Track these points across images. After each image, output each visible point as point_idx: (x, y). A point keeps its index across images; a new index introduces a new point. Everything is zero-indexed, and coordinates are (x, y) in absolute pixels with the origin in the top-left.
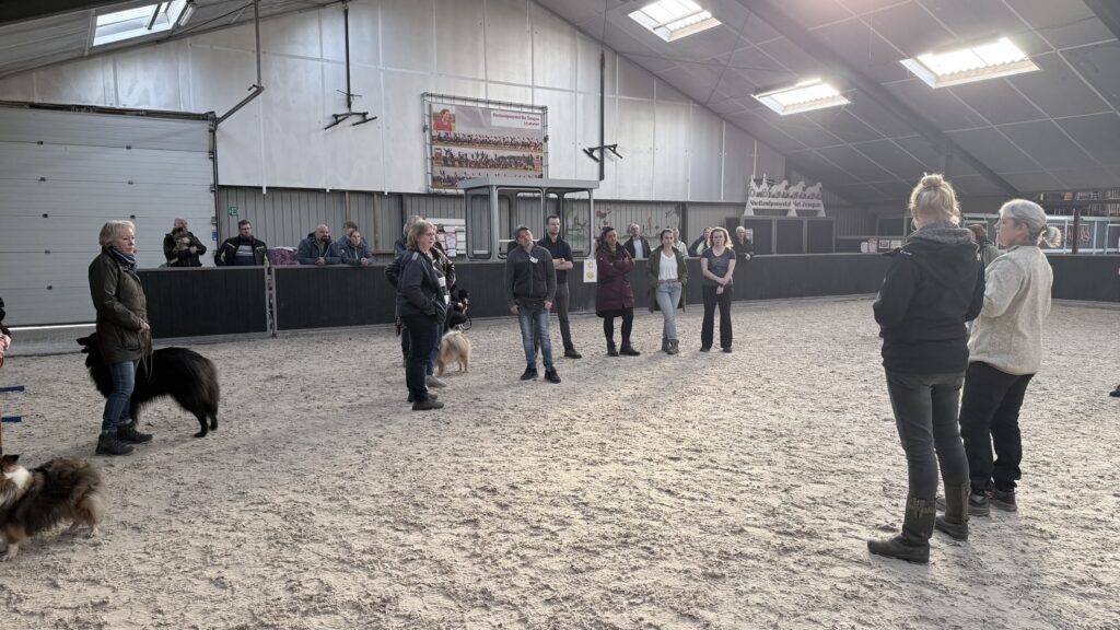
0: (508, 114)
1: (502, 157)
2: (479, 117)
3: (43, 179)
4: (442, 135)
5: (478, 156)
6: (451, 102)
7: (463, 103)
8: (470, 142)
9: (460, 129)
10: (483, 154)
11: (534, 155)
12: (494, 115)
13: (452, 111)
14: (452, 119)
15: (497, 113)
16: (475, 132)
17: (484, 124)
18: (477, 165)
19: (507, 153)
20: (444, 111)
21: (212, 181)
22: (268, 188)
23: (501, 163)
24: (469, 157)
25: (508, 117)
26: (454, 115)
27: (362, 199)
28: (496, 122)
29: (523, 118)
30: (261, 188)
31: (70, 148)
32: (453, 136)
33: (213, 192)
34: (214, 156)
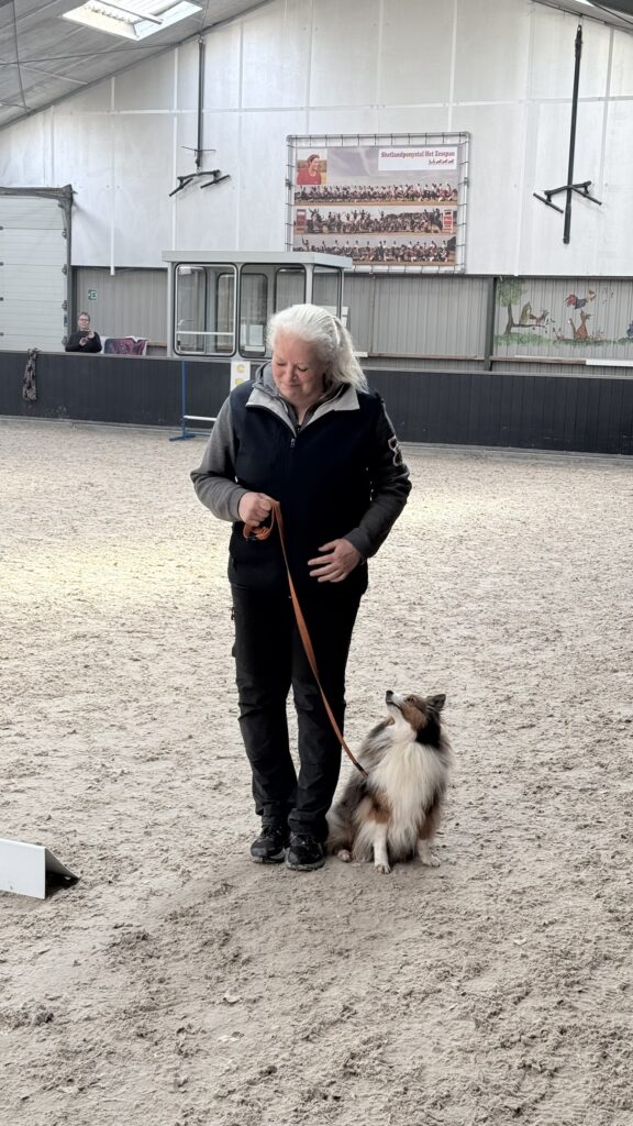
0: (406, 151)
1: (393, 216)
2: (361, 161)
4: (308, 191)
5: (355, 217)
6: (321, 144)
7: (338, 143)
8: (345, 197)
9: (332, 181)
10: (363, 214)
11: (442, 209)
12: (384, 155)
13: (323, 155)
14: (323, 167)
15: (388, 151)
16: (355, 183)
17: (367, 168)
18: (354, 229)
19: (399, 209)
20: (312, 158)
21: (65, 262)
23: (389, 225)
24: (344, 219)
25: (404, 155)
26: (325, 163)
28: (385, 165)
29: (428, 154)
32: (322, 191)
33: (65, 273)
34: (68, 234)
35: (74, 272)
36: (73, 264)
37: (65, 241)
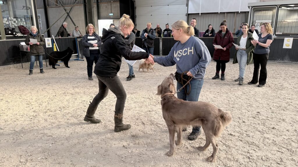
3: (152, 15)
21: (186, 13)
22: (201, 13)
27: (232, 15)
30: (199, 14)
31: (157, 7)
33: (186, 16)
34: (187, 5)
35: (188, 15)
36: (189, 13)
37: (187, 7)
